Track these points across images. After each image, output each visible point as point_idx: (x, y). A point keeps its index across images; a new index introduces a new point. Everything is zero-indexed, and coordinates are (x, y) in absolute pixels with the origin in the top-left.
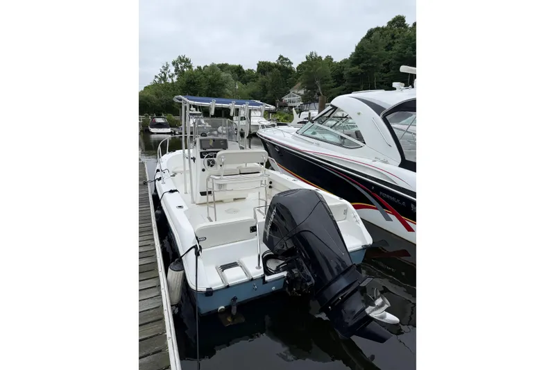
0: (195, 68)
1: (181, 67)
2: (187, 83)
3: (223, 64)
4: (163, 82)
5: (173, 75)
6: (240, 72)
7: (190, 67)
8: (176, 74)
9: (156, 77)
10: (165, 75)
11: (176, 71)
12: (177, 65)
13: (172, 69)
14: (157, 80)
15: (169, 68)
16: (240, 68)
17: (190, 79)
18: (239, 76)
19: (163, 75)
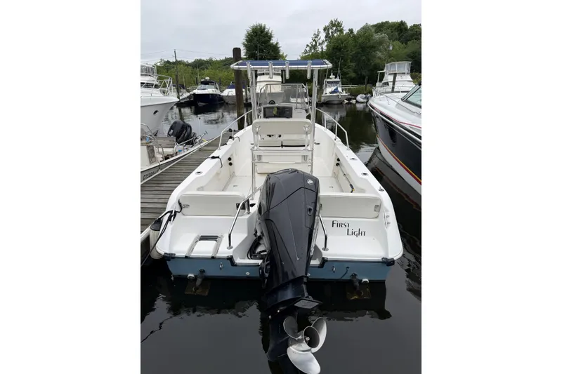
0: (346, 31)
1: (332, 32)
2: (333, 48)
3: (382, 23)
4: (313, 51)
5: (323, 42)
6: (401, 30)
7: (341, 31)
8: (326, 40)
9: (308, 46)
10: (316, 43)
11: (326, 37)
12: (328, 31)
13: (323, 36)
14: (308, 49)
15: (320, 35)
16: (402, 24)
17: (337, 44)
18: (399, 34)
19: (314, 43)
